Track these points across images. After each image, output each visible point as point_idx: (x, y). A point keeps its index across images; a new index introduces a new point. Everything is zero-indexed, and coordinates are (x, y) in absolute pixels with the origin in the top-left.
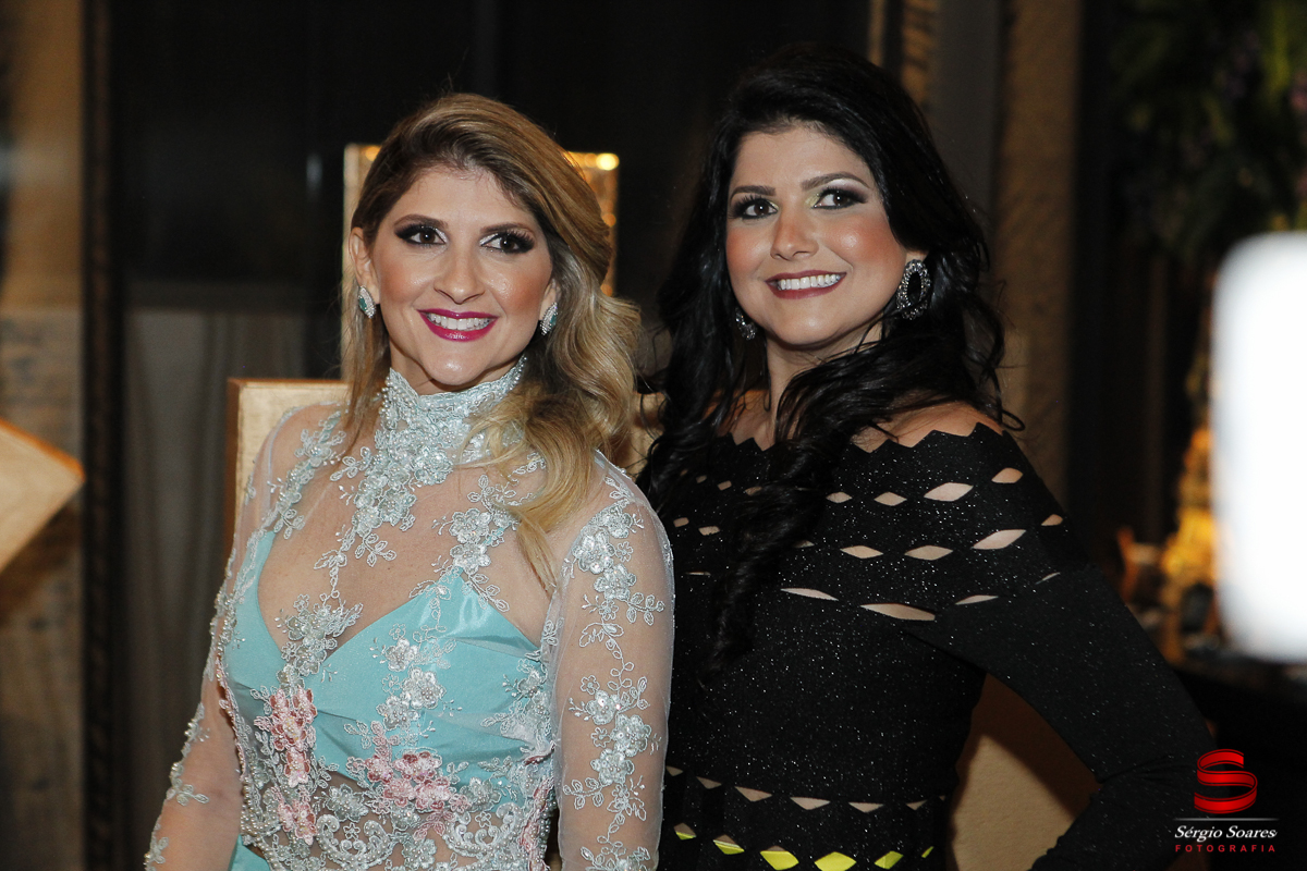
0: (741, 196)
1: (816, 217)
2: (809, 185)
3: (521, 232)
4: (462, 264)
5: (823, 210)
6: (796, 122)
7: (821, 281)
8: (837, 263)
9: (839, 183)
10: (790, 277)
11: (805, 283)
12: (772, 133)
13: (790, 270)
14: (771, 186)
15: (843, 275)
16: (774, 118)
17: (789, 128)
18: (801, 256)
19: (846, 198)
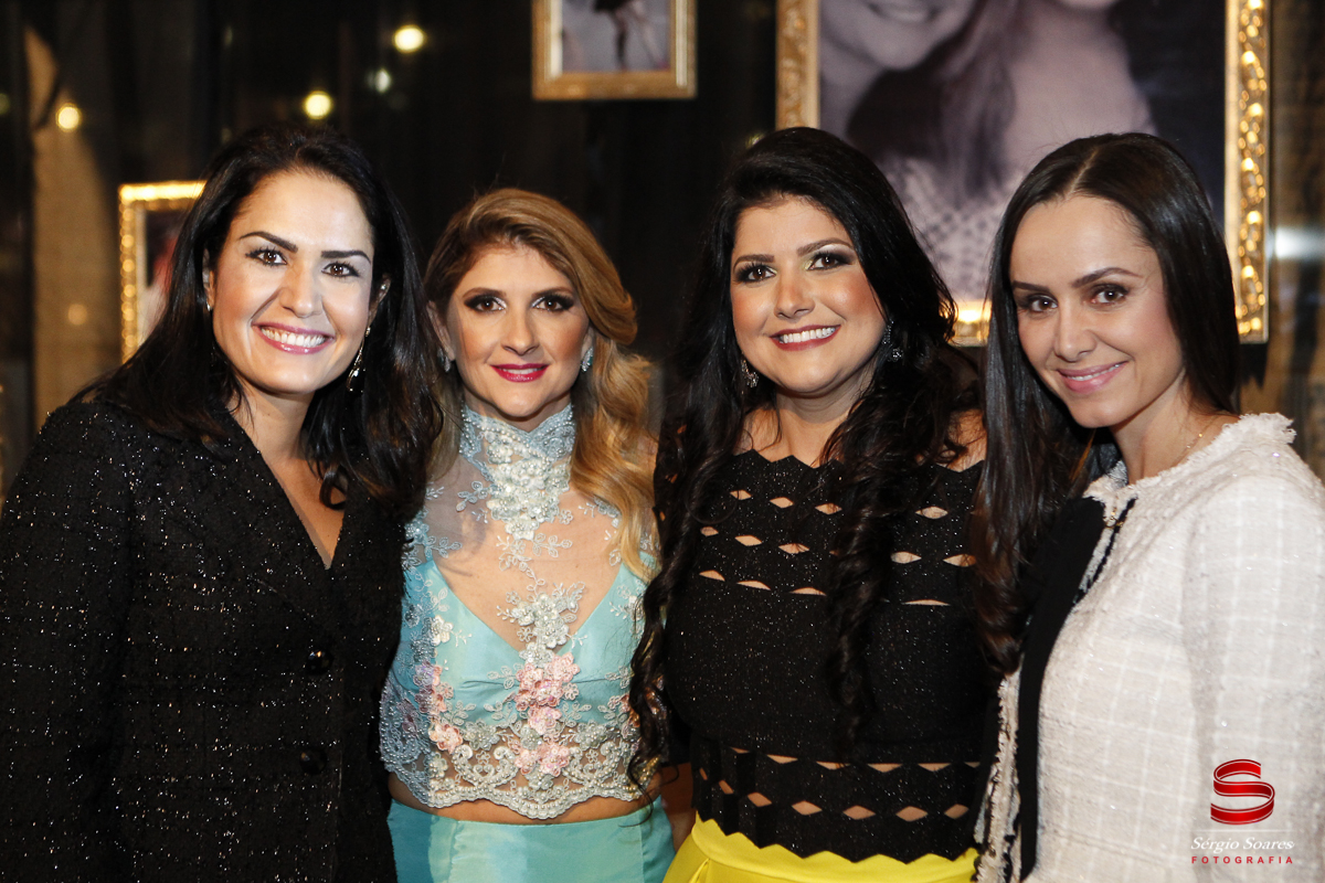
0: (743, 264)
1: (811, 278)
2: (803, 251)
3: (563, 294)
4: (520, 324)
5: (816, 271)
6: (788, 197)
7: (819, 334)
8: (830, 317)
9: (828, 248)
10: (792, 332)
11: (805, 336)
12: (768, 208)
13: (793, 326)
14: (771, 254)
15: (837, 327)
16: (768, 194)
17: (783, 202)
18: (801, 313)
19: (834, 260)
